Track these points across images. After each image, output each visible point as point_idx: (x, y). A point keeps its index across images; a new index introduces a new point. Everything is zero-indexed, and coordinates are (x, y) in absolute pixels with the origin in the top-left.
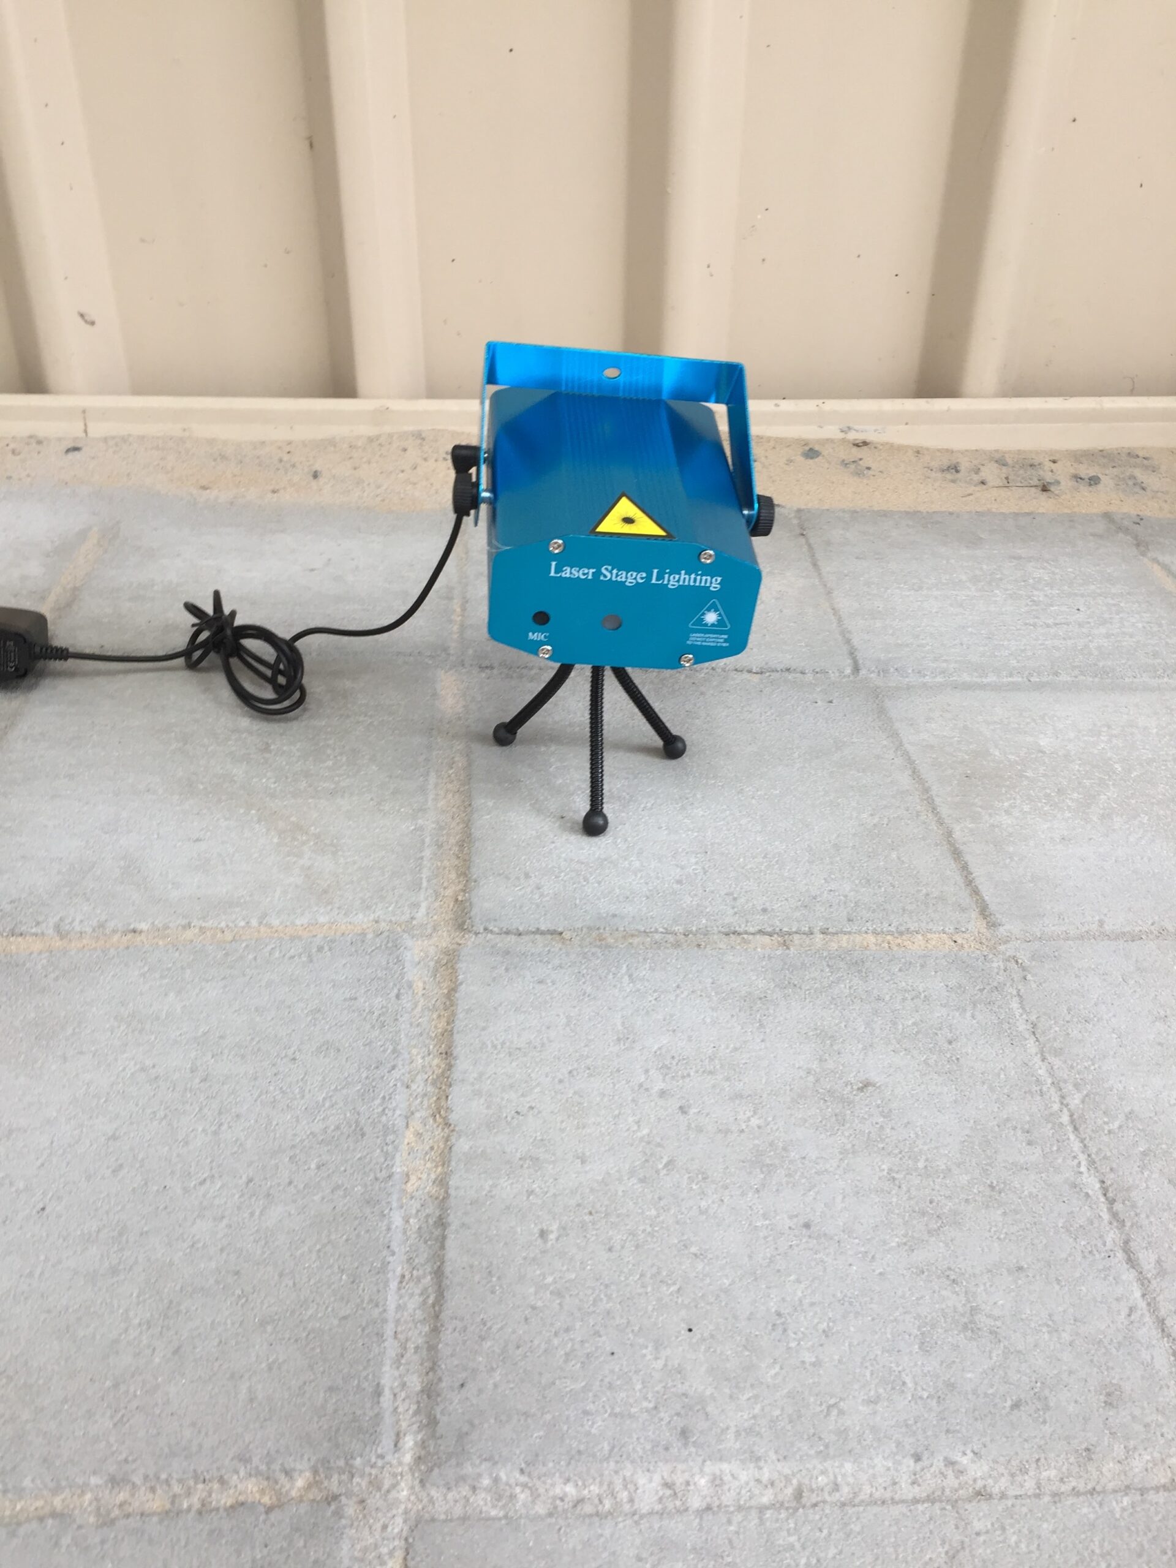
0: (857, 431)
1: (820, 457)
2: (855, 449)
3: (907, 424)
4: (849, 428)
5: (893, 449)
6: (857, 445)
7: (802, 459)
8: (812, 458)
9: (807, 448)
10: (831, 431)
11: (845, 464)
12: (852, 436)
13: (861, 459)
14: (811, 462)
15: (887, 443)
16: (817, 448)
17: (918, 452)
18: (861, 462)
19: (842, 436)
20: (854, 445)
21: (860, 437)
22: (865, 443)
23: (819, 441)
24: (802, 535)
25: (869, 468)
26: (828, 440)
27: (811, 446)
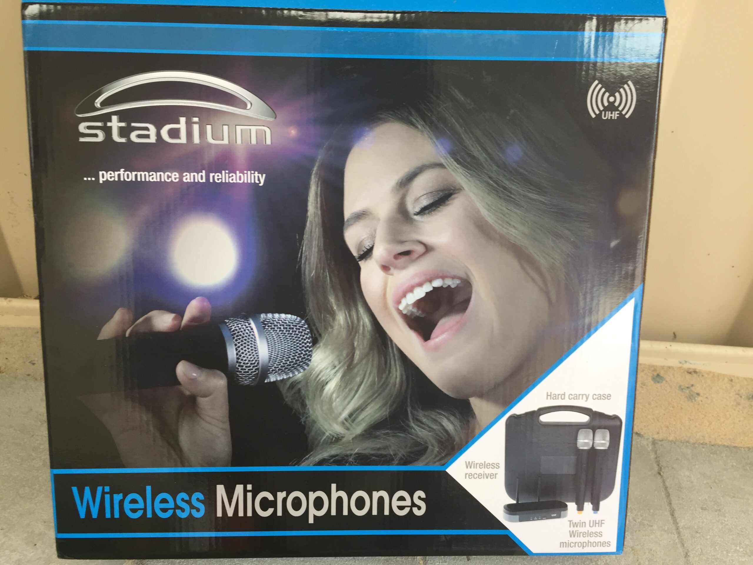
0: (691, 364)
1: (664, 382)
2: (688, 376)
3: (726, 362)
4: (686, 362)
5: (715, 377)
6: (690, 373)
7: (652, 382)
8: (658, 382)
9: (655, 374)
10: (674, 363)
11: (681, 388)
12: (686, 366)
13: (692, 385)
14: (658, 385)
15: (710, 372)
16: (662, 374)
17: (732, 380)
18: (693, 388)
19: (680, 365)
20: (688, 372)
21: (692, 367)
22: (695, 372)
23: (663, 367)
24: (660, 474)
25: (698, 394)
26: (669, 367)
27: (658, 372)
